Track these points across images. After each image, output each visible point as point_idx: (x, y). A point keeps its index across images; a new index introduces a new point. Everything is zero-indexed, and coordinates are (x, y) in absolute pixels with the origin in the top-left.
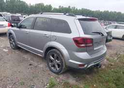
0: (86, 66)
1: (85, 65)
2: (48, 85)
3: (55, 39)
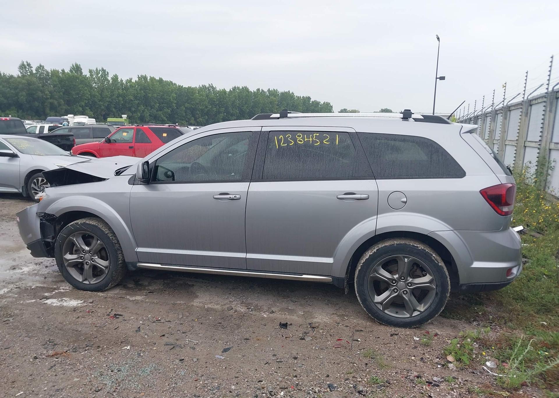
0: (515, 271)
1: (512, 268)
2: (450, 359)
3: (403, 202)
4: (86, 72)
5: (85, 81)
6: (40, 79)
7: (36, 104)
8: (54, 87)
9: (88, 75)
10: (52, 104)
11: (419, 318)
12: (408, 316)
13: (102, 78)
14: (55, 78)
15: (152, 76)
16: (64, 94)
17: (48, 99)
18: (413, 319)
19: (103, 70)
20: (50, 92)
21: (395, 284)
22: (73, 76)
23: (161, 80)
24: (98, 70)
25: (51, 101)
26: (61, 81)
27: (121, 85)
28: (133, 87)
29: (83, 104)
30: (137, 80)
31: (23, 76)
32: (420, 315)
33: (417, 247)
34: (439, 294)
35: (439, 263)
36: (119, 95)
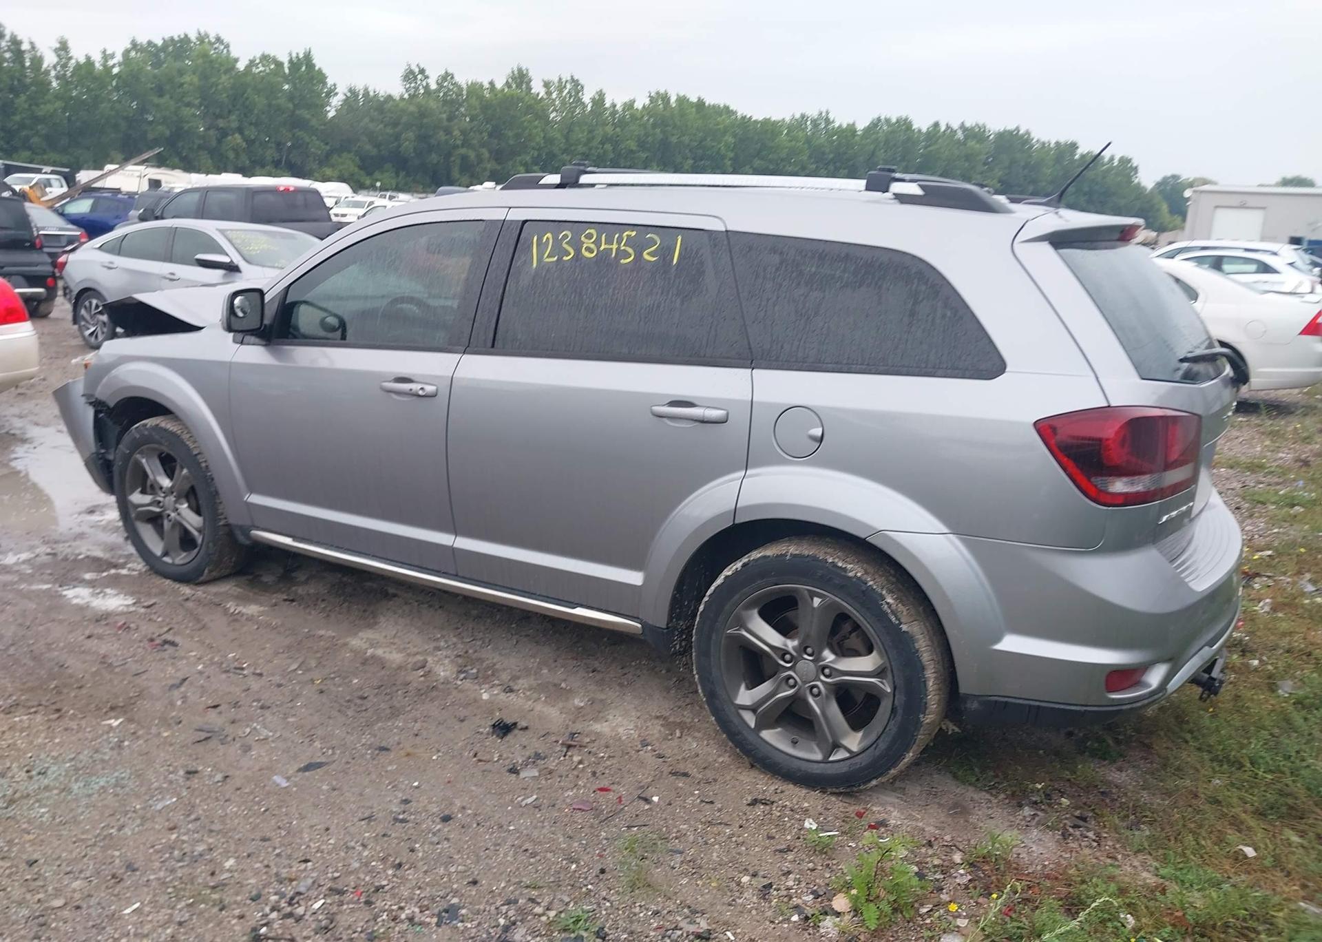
0: (1154, 678)
1: (1144, 668)
2: (840, 903)
3: (813, 438)
4: (538, 88)
5: (537, 109)
6: (445, 102)
7: (434, 158)
8: (472, 120)
9: (542, 93)
10: (464, 158)
11: (843, 768)
12: (818, 756)
13: (570, 98)
14: (474, 101)
15: (682, 94)
16: (490, 135)
17: (458, 146)
18: (830, 770)
19: (575, 83)
20: (463, 132)
21: (789, 665)
22: (512, 96)
23: (700, 104)
24: (564, 80)
25: (463, 151)
26: (486, 106)
27: (611, 114)
28: (637, 119)
29: (528, 158)
30: (647, 102)
31: (412, 97)
32: (848, 762)
33: (845, 569)
34: (900, 711)
35: (901, 623)
36: (605, 140)
